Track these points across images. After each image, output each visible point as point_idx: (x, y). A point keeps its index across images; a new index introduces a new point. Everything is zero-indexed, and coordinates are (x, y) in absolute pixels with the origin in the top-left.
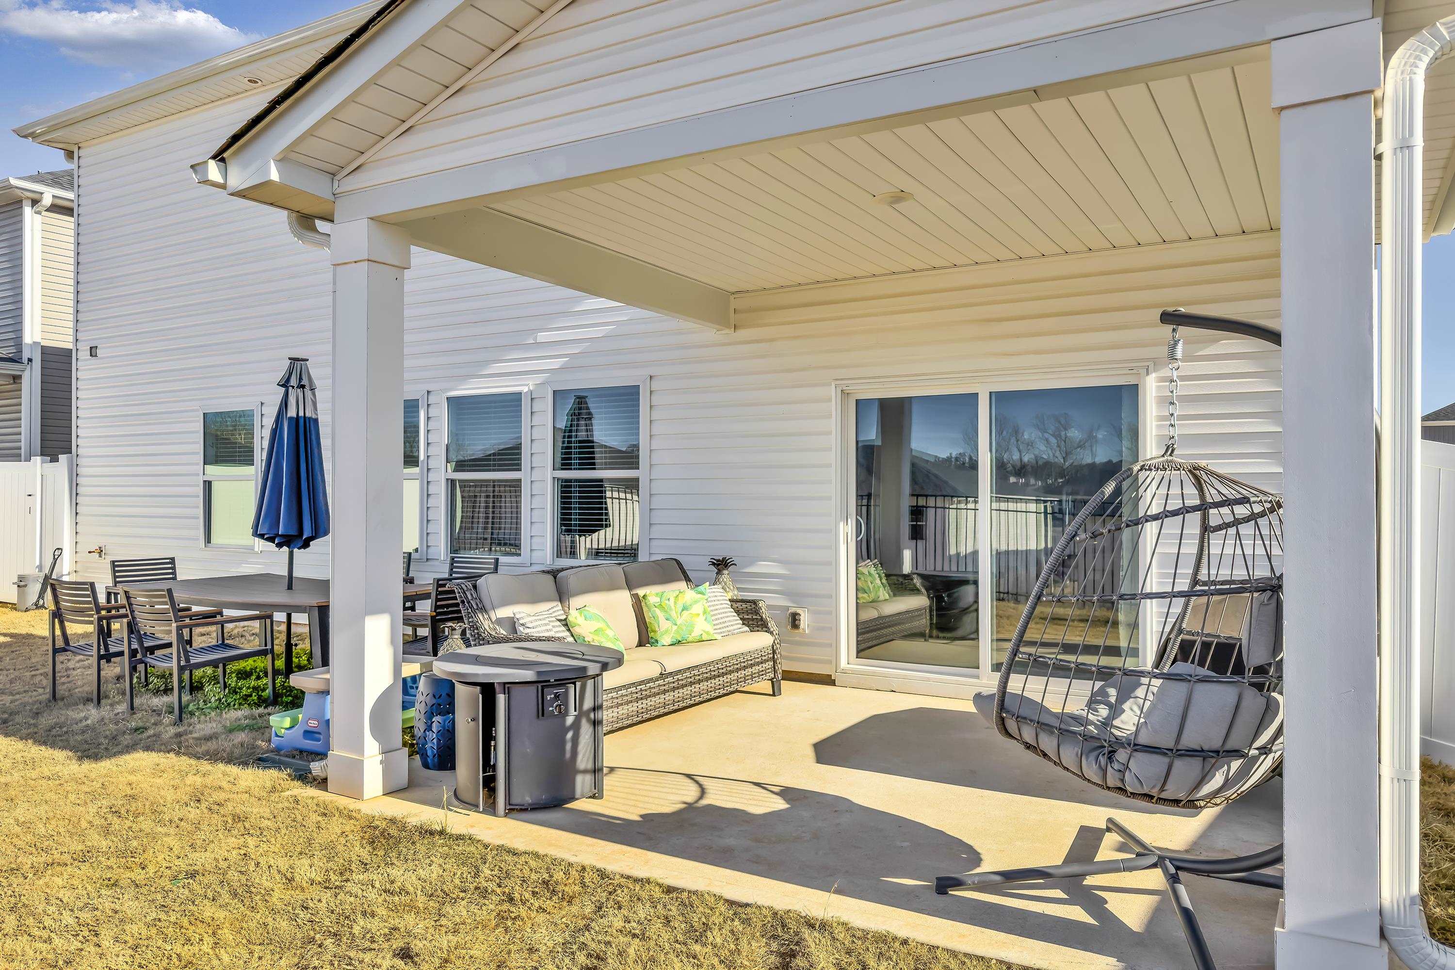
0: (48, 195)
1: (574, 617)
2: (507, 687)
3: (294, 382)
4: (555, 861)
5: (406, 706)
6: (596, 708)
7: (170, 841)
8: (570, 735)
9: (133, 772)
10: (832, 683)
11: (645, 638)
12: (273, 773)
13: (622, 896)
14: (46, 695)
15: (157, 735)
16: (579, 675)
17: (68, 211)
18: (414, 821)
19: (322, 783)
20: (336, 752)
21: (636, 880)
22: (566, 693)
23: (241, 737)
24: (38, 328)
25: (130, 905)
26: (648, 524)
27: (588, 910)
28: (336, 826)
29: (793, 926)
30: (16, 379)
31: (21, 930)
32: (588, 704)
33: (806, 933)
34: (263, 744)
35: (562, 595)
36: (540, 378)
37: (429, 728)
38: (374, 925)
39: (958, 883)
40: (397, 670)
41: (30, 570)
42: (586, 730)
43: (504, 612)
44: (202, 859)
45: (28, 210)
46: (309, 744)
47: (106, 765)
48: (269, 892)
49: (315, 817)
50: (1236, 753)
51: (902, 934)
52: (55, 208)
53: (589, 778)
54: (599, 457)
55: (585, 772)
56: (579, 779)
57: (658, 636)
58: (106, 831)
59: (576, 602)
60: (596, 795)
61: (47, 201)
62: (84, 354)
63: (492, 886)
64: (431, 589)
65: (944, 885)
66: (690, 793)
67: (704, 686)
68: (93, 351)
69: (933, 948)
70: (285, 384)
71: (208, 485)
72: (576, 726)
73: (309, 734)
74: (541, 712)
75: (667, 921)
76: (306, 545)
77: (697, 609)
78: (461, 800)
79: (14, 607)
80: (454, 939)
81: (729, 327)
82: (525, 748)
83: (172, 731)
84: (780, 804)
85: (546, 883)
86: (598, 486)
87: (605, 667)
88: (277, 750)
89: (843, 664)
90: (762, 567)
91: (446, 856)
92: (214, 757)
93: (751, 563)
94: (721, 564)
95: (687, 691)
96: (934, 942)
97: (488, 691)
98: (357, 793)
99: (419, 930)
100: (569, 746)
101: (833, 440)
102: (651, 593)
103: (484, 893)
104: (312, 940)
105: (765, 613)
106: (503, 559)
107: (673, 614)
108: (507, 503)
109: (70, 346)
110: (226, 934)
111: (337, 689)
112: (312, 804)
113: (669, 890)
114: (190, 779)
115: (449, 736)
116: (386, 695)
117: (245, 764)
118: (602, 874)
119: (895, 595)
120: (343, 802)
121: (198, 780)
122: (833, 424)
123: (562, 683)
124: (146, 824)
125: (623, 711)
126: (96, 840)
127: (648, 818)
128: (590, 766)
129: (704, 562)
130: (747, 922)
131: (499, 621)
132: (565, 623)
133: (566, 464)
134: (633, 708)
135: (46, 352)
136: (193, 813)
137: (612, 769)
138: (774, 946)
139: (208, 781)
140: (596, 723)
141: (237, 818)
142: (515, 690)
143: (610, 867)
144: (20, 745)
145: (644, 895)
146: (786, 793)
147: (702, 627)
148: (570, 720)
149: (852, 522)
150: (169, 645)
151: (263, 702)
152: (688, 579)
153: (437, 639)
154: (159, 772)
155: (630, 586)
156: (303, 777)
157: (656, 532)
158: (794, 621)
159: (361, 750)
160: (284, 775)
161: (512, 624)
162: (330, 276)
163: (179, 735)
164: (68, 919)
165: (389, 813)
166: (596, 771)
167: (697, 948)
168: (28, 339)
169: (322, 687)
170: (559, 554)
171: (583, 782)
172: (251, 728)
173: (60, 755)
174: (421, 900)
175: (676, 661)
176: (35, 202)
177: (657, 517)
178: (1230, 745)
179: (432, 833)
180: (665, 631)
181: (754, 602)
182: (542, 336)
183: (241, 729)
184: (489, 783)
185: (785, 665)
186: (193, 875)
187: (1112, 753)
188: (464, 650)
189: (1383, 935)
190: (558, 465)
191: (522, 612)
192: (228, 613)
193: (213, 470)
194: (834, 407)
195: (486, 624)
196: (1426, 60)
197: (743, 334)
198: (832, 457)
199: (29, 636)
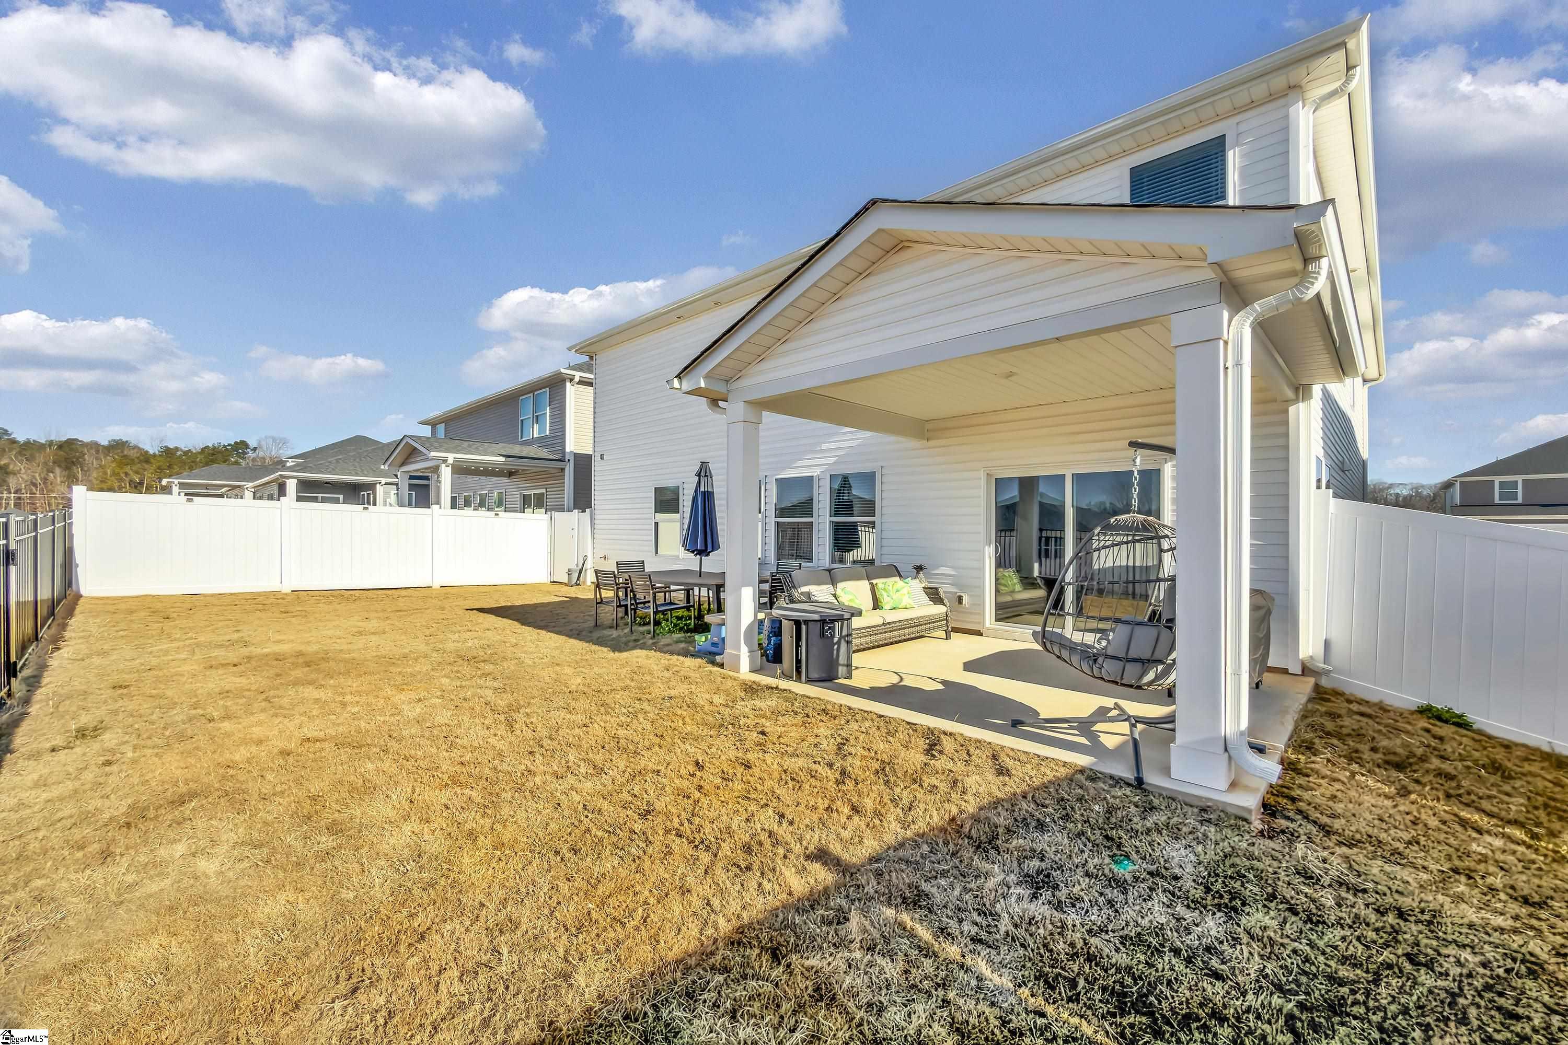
0: (578, 375)
1: (839, 592)
2: (807, 622)
3: (702, 474)
4: (828, 702)
5: (760, 633)
6: (849, 635)
7: (659, 685)
8: (836, 647)
9: (637, 657)
10: (981, 635)
11: (876, 605)
12: (699, 660)
13: (858, 717)
14: (593, 623)
15: (644, 643)
16: (841, 619)
17: (590, 384)
18: (763, 683)
19: (721, 666)
20: (728, 650)
21: (865, 712)
22: (834, 627)
23: (683, 645)
24: (572, 444)
25: (646, 706)
26: (880, 546)
27: (842, 722)
28: (729, 683)
29: (936, 733)
30: (563, 470)
31: (607, 713)
32: (845, 633)
33: (942, 736)
34: (692, 649)
35: (833, 582)
36: (823, 468)
37: (769, 643)
38: (749, 721)
39: (1021, 723)
40: (756, 616)
41: (573, 567)
42: (843, 646)
43: (805, 589)
44: (673, 693)
45: (568, 384)
46: (714, 649)
47: (625, 655)
48: (703, 706)
49: (720, 679)
50: (1160, 662)
51: (988, 740)
52: (580, 382)
53: (845, 669)
54: (856, 507)
55: (843, 665)
56: (840, 668)
57: (883, 605)
58: (632, 679)
59: (841, 585)
60: (849, 677)
61: (577, 379)
62: (598, 458)
63: (799, 710)
64: (769, 578)
65: (1016, 723)
66: (895, 679)
67: (906, 631)
68: (602, 457)
69: (1002, 747)
70: (699, 475)
71: (657, 524)
72: (839, 643)
73: (714, 644)
74: (822, 635)
75: (879, 728)
76: (708, 555)
77: (905, 591)
78: (786, 676)
79: (566, 585)
80: (783, 729)
81: (923, 439)
82: (814, 651)
83: (651, 641)
84: (941, 687)
85: (824, 710)
86: (854, 525)
87: (853, 615)
88: (699, 651)
89: (987, 624)
90: (943, 570)
91: (778, 697)
92: (672, 653)
93: (937, 567)
94: (919, 568)
95: (897, 633)
96: (1004, 744)
97: (798, 623)
98: (737, 670)
99: (768, 724)
100: (835, 652)
101: (983, 502)
102: (880, 582)
103: (796, 713)
104: (723, 726)
105: (942, 595)
106: (803, 564)
107: (891, 593)
108: (804, 534)
109: (591, 453)
110: (687, 719)
111: (729, 622)
112: (718, 674)
113: (881, 716)
114: (662, 661)
115: (778, 649)
116: (750, 627)
117: (686, 656)
118: (850, 708)
119: (1025, 589)
120: (731, 673)
121: (666, 662)
122: (982, 492)
123: (832, 621)
124: (648, 678)
125: (863, 640)
126: (628, 682)
127: (873, 689)
128: (846, 663)
129: (910, 568)
130: (915, 731)
131: (802, 593)
132: (835, 596)
133: (837, 514)
134: (868, 639)
135: (577, 456)
136: (667, 674)
137: (857, 668)
138: (927, 741)
139: (671, 662)
140: (849, 643)
141: (686, 678)
142: (810, 623)
143: (853, 706)
144: (587, 644)
145: (869, 718)
146: (944, 682)
147: (906, 601)
148: (836, 640)
149: (993, 547)
150: (649, 602)
151: (688, 631)
152: (900, 576)
153: (772, 604)
154: (648, 658)
155: (869, 578)
156: (713, 663)
157: (885, 550)
158: (960, 600)
159: (739, 649)
160: (704, 661)
161: (808, 595)
162: (726, 427)
163: (654, 643)
164: (625, 711)
165: (753, 679)
166: (849, 665)
167: (890, 739)
168: (568, 450)
169: (720, 622)
170: (833, 561)
171: (842, 670)
172: (686, 642)
173: (605, 649)
174: (768, 714)
175: (891, 617)
176: (571, 380)
177: (885, 542)
178: (1156, 656)
179: (772, 688)
180: (886, 601)
181: (936, 589)
182: (825, 446)
183: (681, 642)
184: (799, 671)
185: (952, 624)
186: (671, 698)
187: (1095, 661)
188: (785, 605)
189: (1226, 750)
190: (833, 512)
191: (813, 589)
192: (673, 587)
193: (660, 516)
194: (983, 482)
195: (796, 594)
196: (1249, 322)
197: (932, 443)
198: (982, 510)
199: (576, 598)
